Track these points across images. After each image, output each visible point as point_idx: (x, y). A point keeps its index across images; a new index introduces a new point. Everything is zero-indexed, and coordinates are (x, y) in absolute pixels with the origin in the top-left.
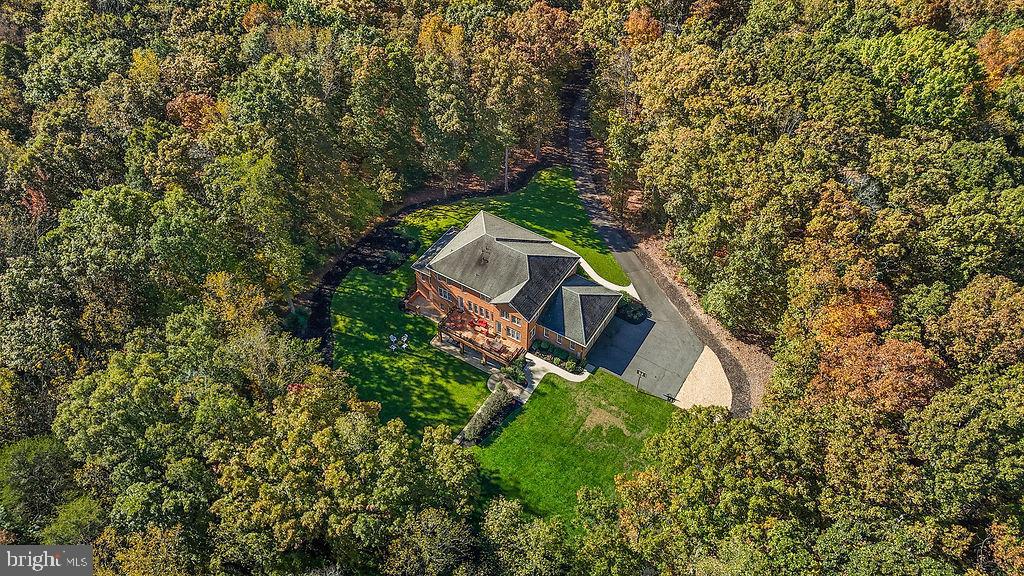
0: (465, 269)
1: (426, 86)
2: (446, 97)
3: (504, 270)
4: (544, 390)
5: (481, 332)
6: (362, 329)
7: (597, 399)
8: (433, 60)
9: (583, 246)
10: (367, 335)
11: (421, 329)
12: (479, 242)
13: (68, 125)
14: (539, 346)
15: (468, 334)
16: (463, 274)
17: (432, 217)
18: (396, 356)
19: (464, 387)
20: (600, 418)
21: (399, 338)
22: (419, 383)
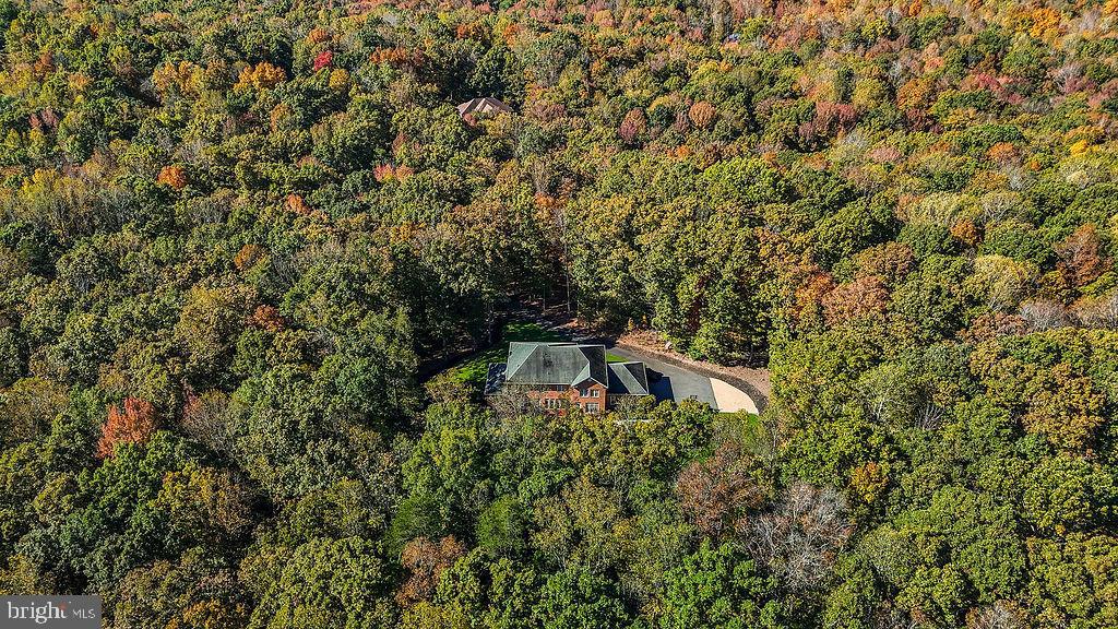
0: (538, 373)
3: (567, 363)
12: (537, 352)
16: (538, 377)
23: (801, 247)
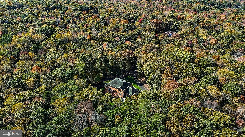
1: (109, 59)
2: (112, 60)
3: (119, 84)
8: (110, 55)
9: (134, 85)
13: (53, 62)
16: (113, 85)
17: (109, 81)
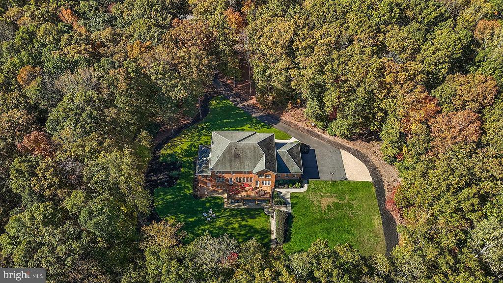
0: (230, 163)
2: (174, 82)
3: (250, 155)
4: (295, 202)
5: (249, 190)
6: (185, 218)
7: (319, 194)
9: (259, 129)
10: (190, 220)
11: (214, 203)
12: (230, 147)
14: (279, 183)
15: (244, 194)
16: (231, 166)
17: (176, 146)
18: (213, 222)
19: (256, 220)
20: (327, 202)
21: (207, 212)
22: (233, 229)
23: (414, 74)
